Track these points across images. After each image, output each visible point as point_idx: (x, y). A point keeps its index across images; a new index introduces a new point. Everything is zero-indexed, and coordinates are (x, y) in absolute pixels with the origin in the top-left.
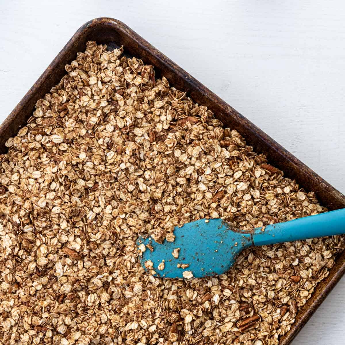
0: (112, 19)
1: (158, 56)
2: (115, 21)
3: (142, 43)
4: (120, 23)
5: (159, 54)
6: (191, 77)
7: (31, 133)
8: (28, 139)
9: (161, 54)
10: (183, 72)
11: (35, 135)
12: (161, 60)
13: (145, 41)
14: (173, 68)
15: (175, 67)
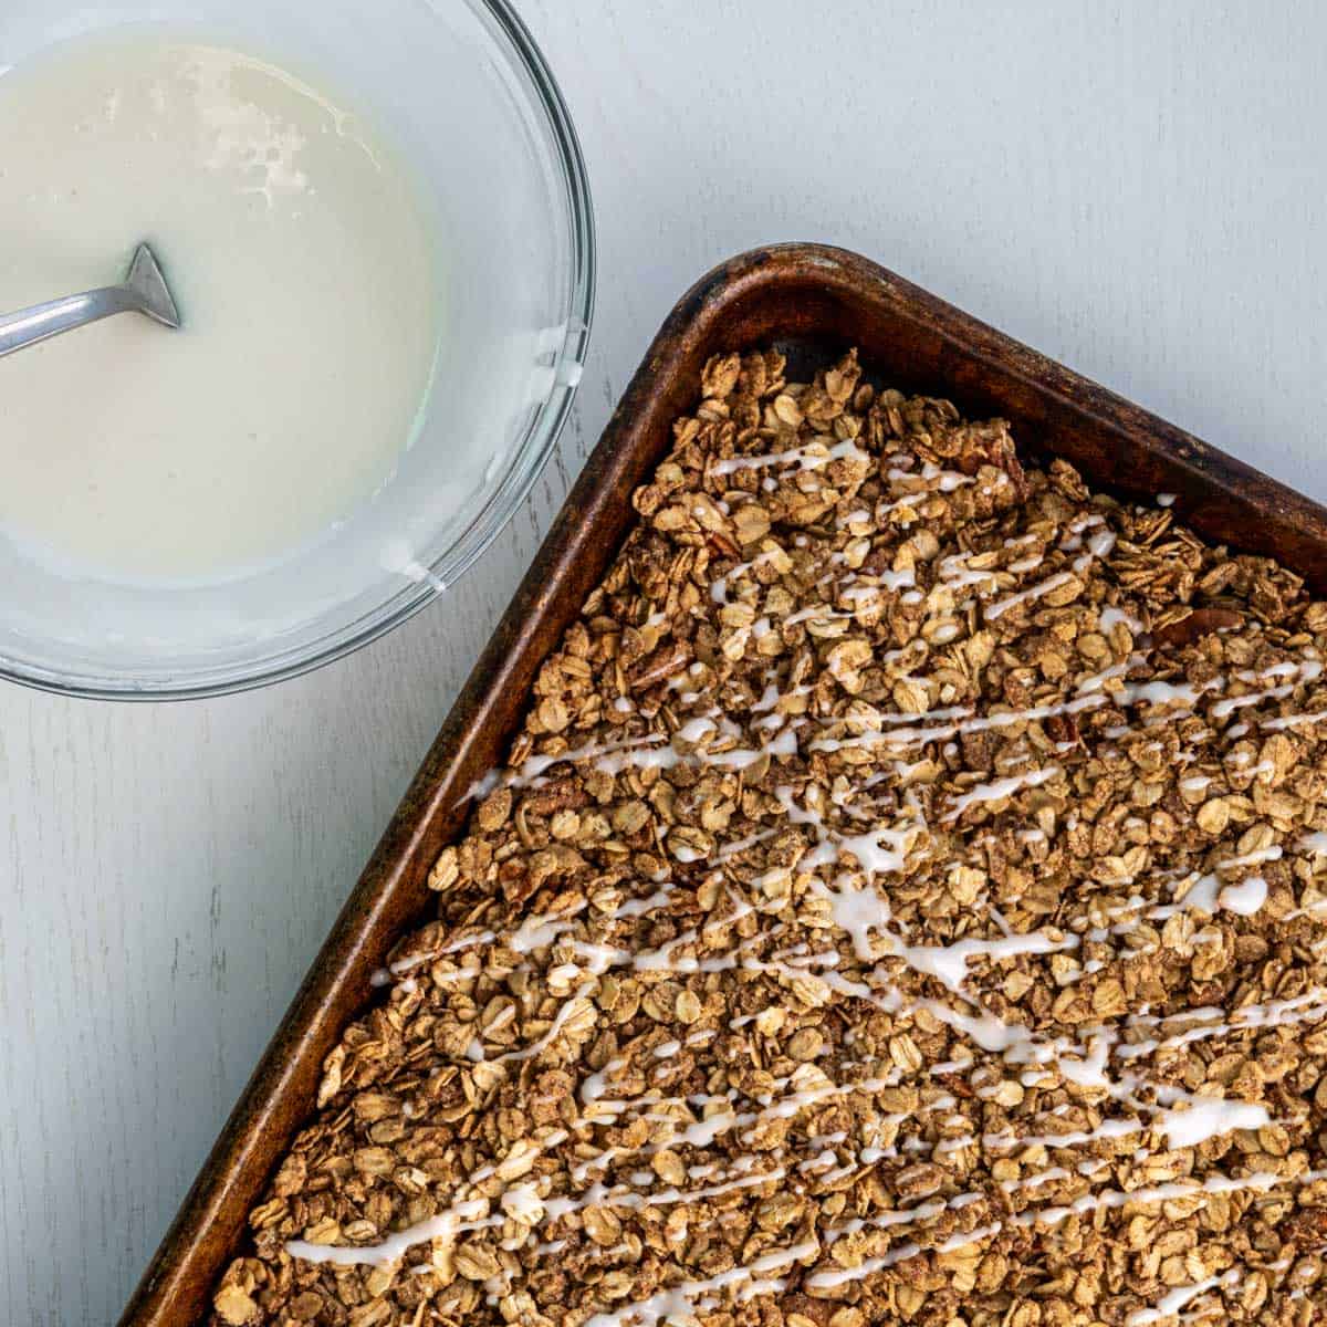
0: (809, 248)
1: (1042, 380)
2: (828, 257)
3: (961, 334)
4: (850, 261)
5: (1044, 367)
6: (1201, 449)
7: (528, 813)
8: (519, 839)
9: (1055, 366)
10: (1163, 430)
11: (549, 817)
12: (1055, 394)
13: (973, 321)
14: (1119, 421)
15: (1123, 414)
